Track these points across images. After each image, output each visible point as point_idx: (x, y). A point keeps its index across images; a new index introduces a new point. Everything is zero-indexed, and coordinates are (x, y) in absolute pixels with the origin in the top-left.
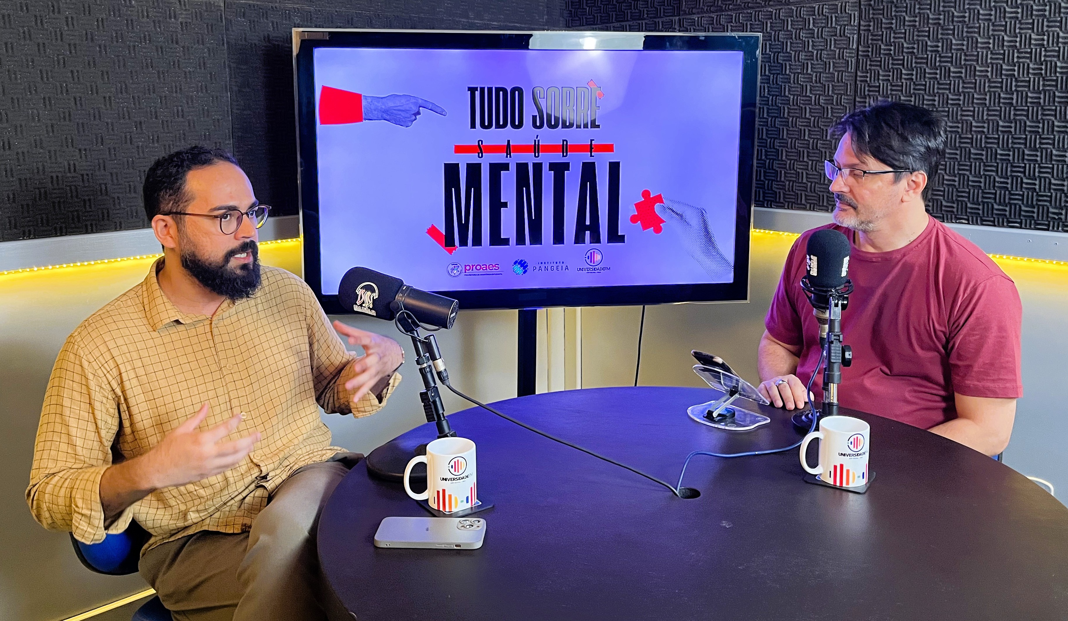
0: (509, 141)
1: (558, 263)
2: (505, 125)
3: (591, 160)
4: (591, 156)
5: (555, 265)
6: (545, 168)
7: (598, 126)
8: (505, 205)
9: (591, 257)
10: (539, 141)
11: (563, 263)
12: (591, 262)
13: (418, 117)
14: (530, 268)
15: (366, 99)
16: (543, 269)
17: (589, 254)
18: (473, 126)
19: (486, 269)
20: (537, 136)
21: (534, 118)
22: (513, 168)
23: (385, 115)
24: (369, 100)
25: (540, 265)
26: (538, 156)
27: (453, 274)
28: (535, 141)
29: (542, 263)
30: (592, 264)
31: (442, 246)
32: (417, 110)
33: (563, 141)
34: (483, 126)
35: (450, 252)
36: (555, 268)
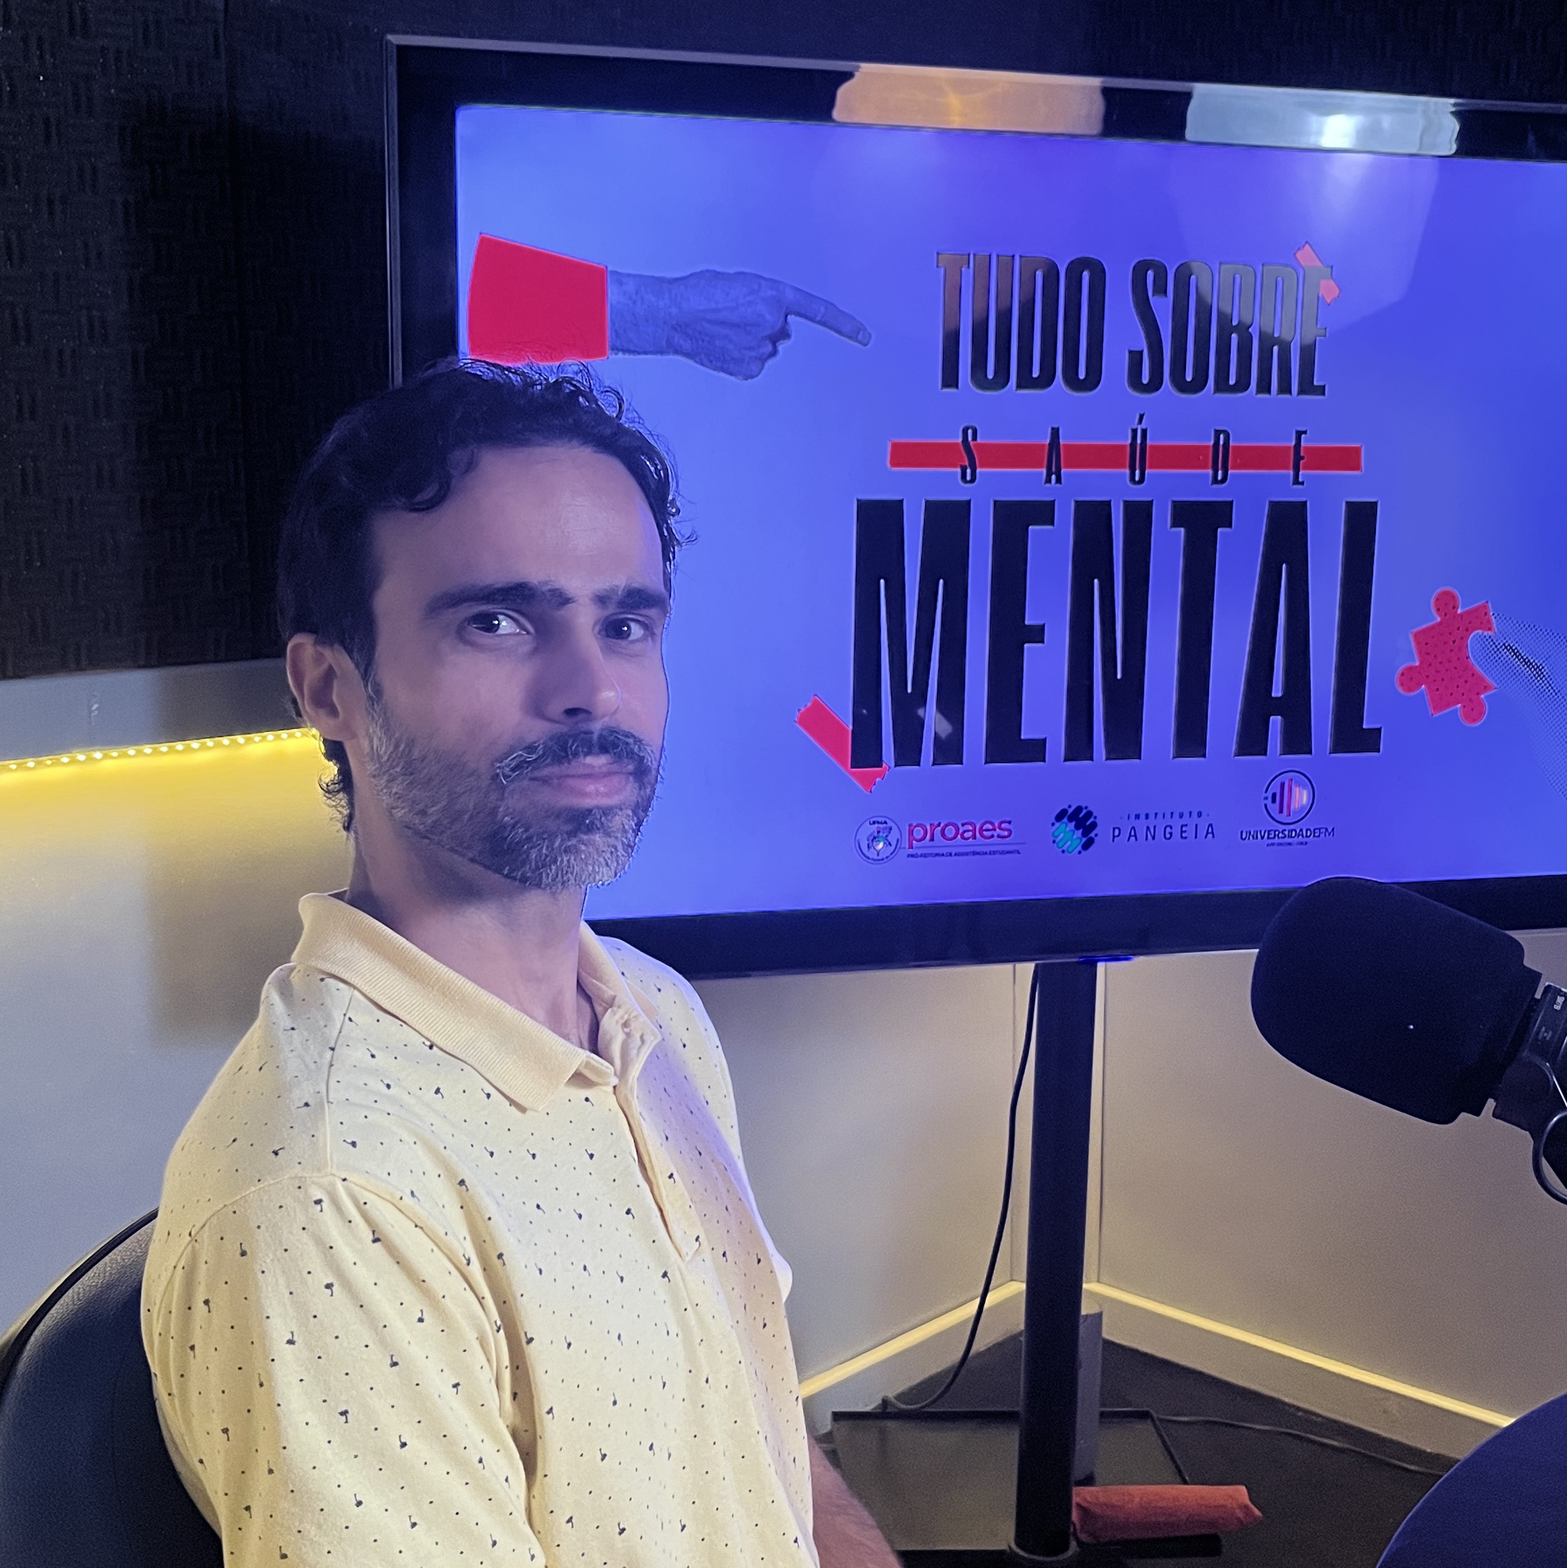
0: (1055, 432)
1: (1186, 815)
2: (1046, 379)
3: (1293, 495)
4: (1296, 481)
5: (1177, 823)
6: (1162, 517)
7: (1321, 390)
8: (1037, 634)
9: (1280, 798)
10: (1144, 432)
11: (1200, 815)
12: (1281, 811)
13: (782, 346)
14: (1102, 833)
15: (621, 283)
16: (1141, 833)
17: (1275, 788)
18: (950, 379)
19: (974, 837)
20: (1141, 417)
21: (1136, 358)
22: (1065, 516)
23: (677, 339)
24: (630, 287)
25: (1136, 823)
26: (1142, 480)
27: (872, 854)
28: (1135, 431)
29: (1137, 817)
30: (1282, 818)
31: (844, 764)
32: (779, 326)
33: (1217, 433)
34: (979, 379)
35: (868, 783)
36: (1176, 831)
